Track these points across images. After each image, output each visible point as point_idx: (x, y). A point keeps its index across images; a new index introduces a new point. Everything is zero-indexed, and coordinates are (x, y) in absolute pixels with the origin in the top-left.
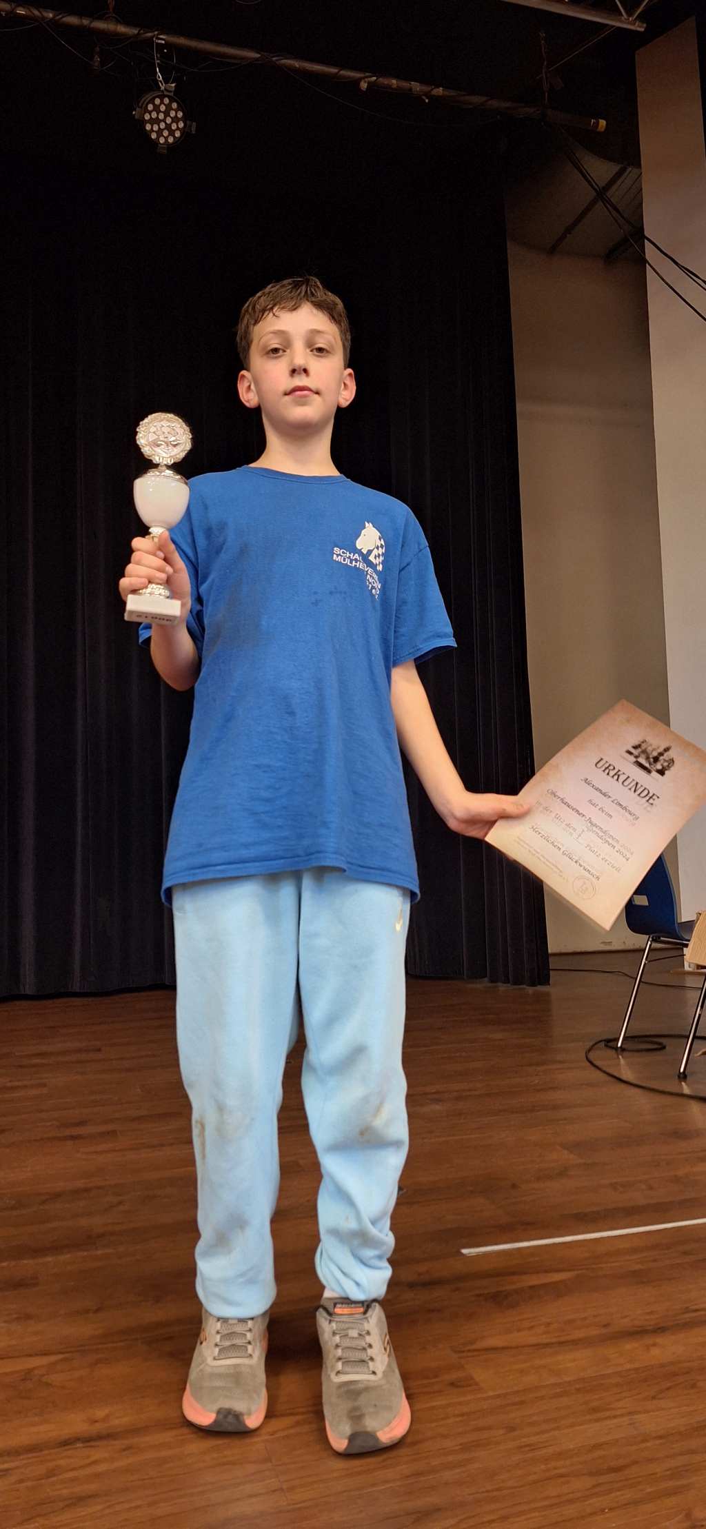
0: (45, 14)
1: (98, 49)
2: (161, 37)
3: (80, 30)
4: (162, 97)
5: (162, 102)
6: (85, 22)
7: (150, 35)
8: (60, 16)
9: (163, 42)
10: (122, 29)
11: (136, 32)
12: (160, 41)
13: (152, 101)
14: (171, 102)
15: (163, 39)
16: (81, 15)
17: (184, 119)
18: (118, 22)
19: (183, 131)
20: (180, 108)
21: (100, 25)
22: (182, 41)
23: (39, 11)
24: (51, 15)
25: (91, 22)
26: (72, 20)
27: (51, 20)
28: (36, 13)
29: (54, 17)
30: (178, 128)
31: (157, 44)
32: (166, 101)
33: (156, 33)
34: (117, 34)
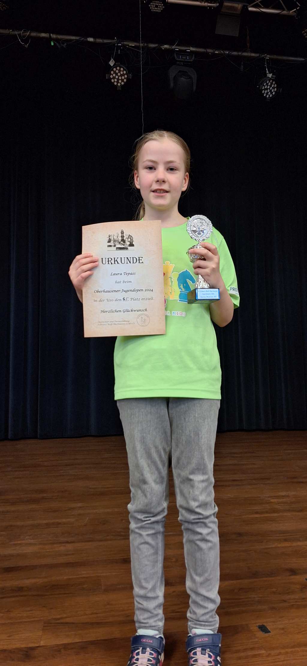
0: (225, 52)
1: (242, 63)
2: (268, 56)
3: (238, 56)
4: (269, 80)
5: (270, 82)
6: (240, 53)
7: (263, 56)
8: (231, 53)
9: (268, 58)
10: (253, 55)
11: (258, 55)
12: (267, 58)
13: (266, 82)
14: (273, 82)
15: (268, 57)
16: (238, 51)
17: (277, 87)
18: (251, 52)
19: (276, 92)
20: (276, 83)
21: (245, 54)
22: (275, 57)
23: (223, 51)
24: (227, 52)
25: (242, 53)
26: (235, 53)
27: (228, 54)
28: (222, 52)
29: (229, 53)
30: (274, 91)
31: (267, 59)
32: (271, 81)
33: (266, 55)
34: (251, 57)
